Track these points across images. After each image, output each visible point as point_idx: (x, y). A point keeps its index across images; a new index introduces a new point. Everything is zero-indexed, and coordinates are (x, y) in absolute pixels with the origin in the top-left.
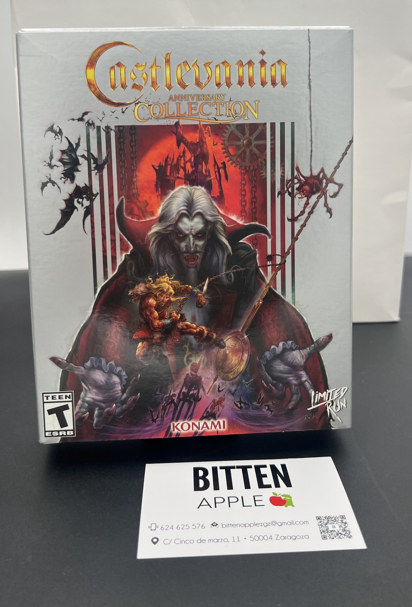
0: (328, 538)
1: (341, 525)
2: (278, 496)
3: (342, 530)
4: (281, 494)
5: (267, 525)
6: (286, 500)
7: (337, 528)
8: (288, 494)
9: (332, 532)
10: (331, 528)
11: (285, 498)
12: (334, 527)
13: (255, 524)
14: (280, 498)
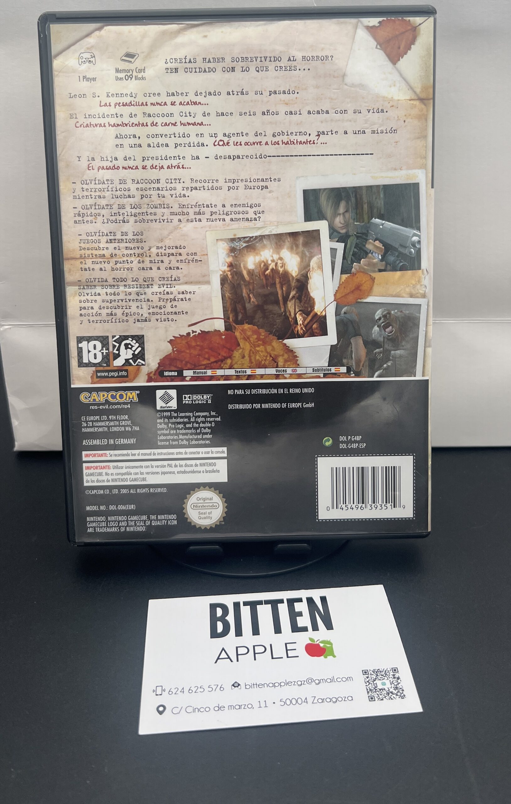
0: (376, 699)
1: (393, 681)
2: (315, 643)
3: (394, 687)
4: (319, 640)
5: (302, 684)
6: (325, 648)
7: (388, 686)
8: (328, 640)
9: (381, 691)
10: (380, 686)
11: (324, 646)
12: (384, 684)
13: (287, 682)
14: (318, 645)
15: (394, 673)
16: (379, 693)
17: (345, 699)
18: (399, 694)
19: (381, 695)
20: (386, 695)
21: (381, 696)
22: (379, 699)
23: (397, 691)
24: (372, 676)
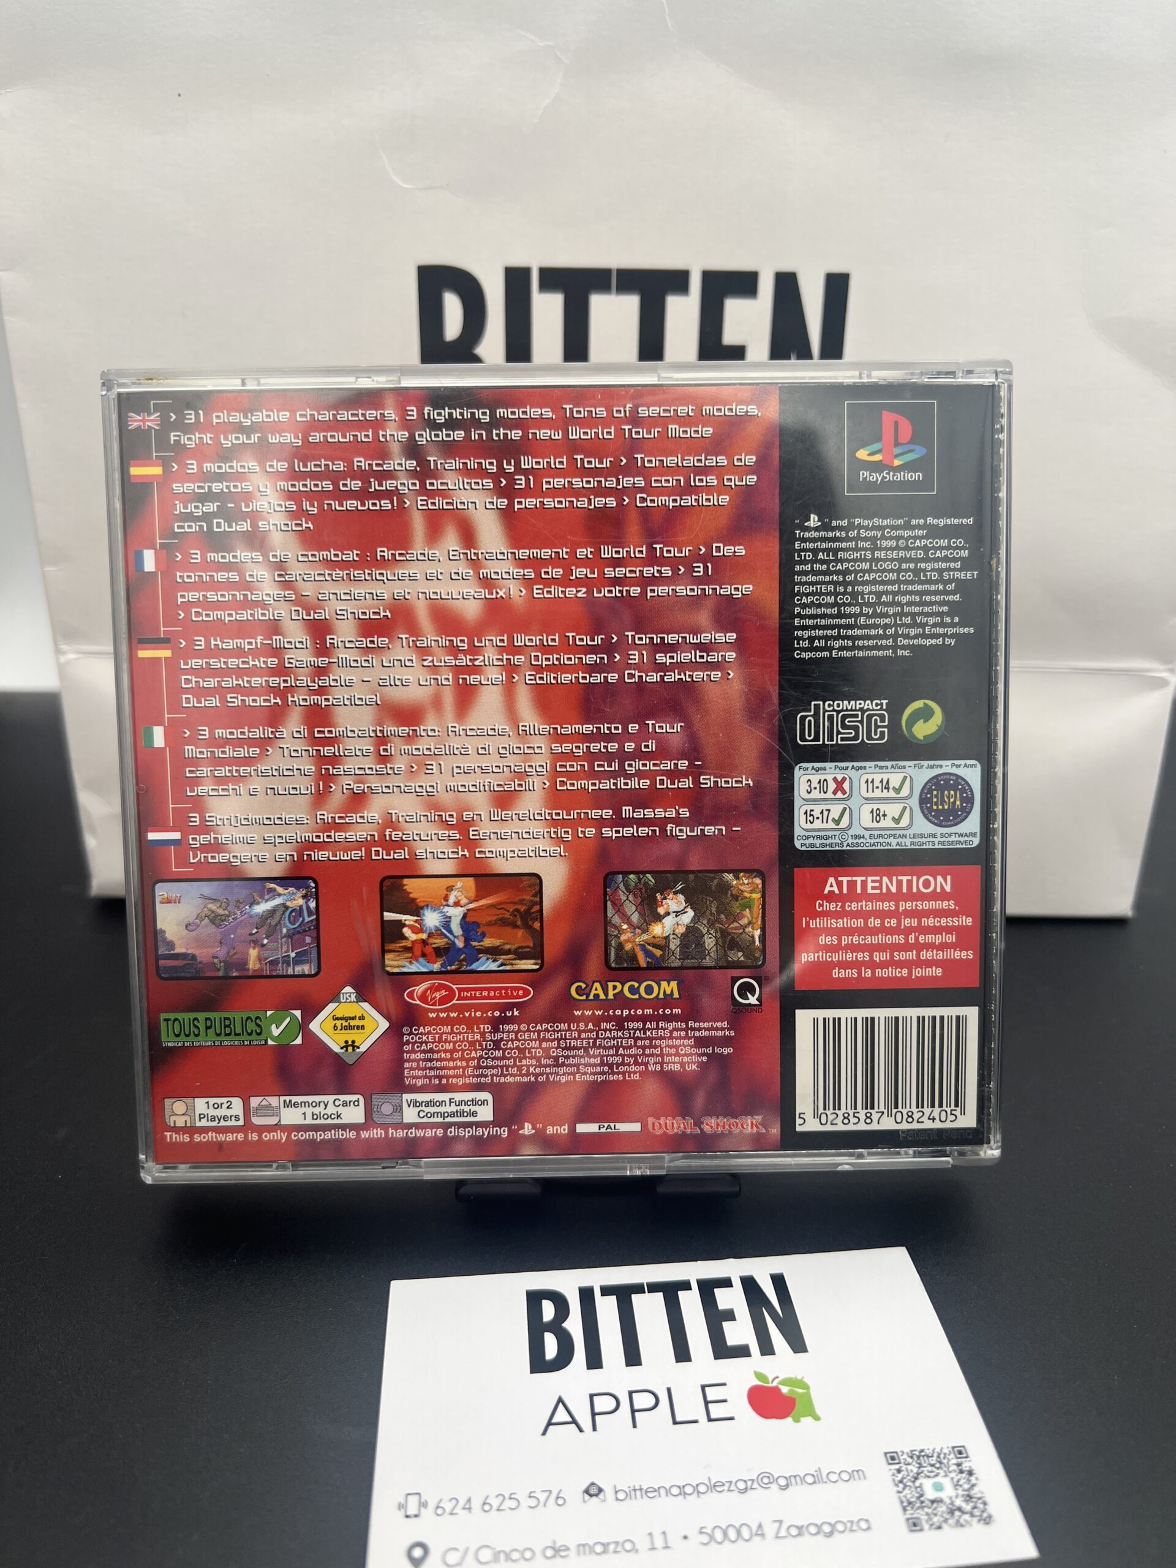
0: (926, 1527)
1: (958, 1481)
2: (770, 1385)
3: (963, 1496)
4: (777, 1377)
5: (746, 1489)
6: (793, 1396)
7: (948, 1492)
8: (799, 1377)
9: (935, 1505)
10: (930, 1494)
11: (790, 1390)
12: (938, 1487)
13: (712, 1483)
14: (776, 1390)
15: (960, 1460)
16: (930, 1511)
17: (851, 1527)
18: (977, 1512)
19: (936, 1515)
20: (948, 1516)
21: (935, 1519)
22: (932, 1525)
23: (972, 1505)
24: (910, 1467)
